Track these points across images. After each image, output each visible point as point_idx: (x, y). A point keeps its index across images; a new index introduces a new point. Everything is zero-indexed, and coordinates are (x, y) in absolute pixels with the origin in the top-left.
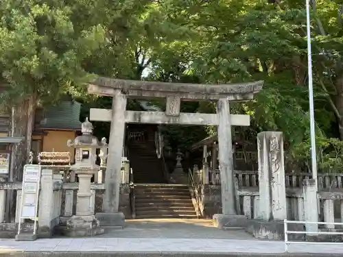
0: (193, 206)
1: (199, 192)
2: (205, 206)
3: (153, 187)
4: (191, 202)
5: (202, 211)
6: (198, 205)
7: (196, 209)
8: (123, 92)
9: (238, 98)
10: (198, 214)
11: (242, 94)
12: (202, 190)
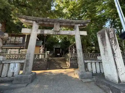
0: (66, 64)
1: (68, 60)
2: (70, 64)
3: (56, 59)
4: (66, 63)
5: (69, 66)
6: (68, 64)
7: (68, 65)
8: (36, 22)
9: (82, 25)
10: (68, 67)
11: (83, 24)
12: (69, 59)
